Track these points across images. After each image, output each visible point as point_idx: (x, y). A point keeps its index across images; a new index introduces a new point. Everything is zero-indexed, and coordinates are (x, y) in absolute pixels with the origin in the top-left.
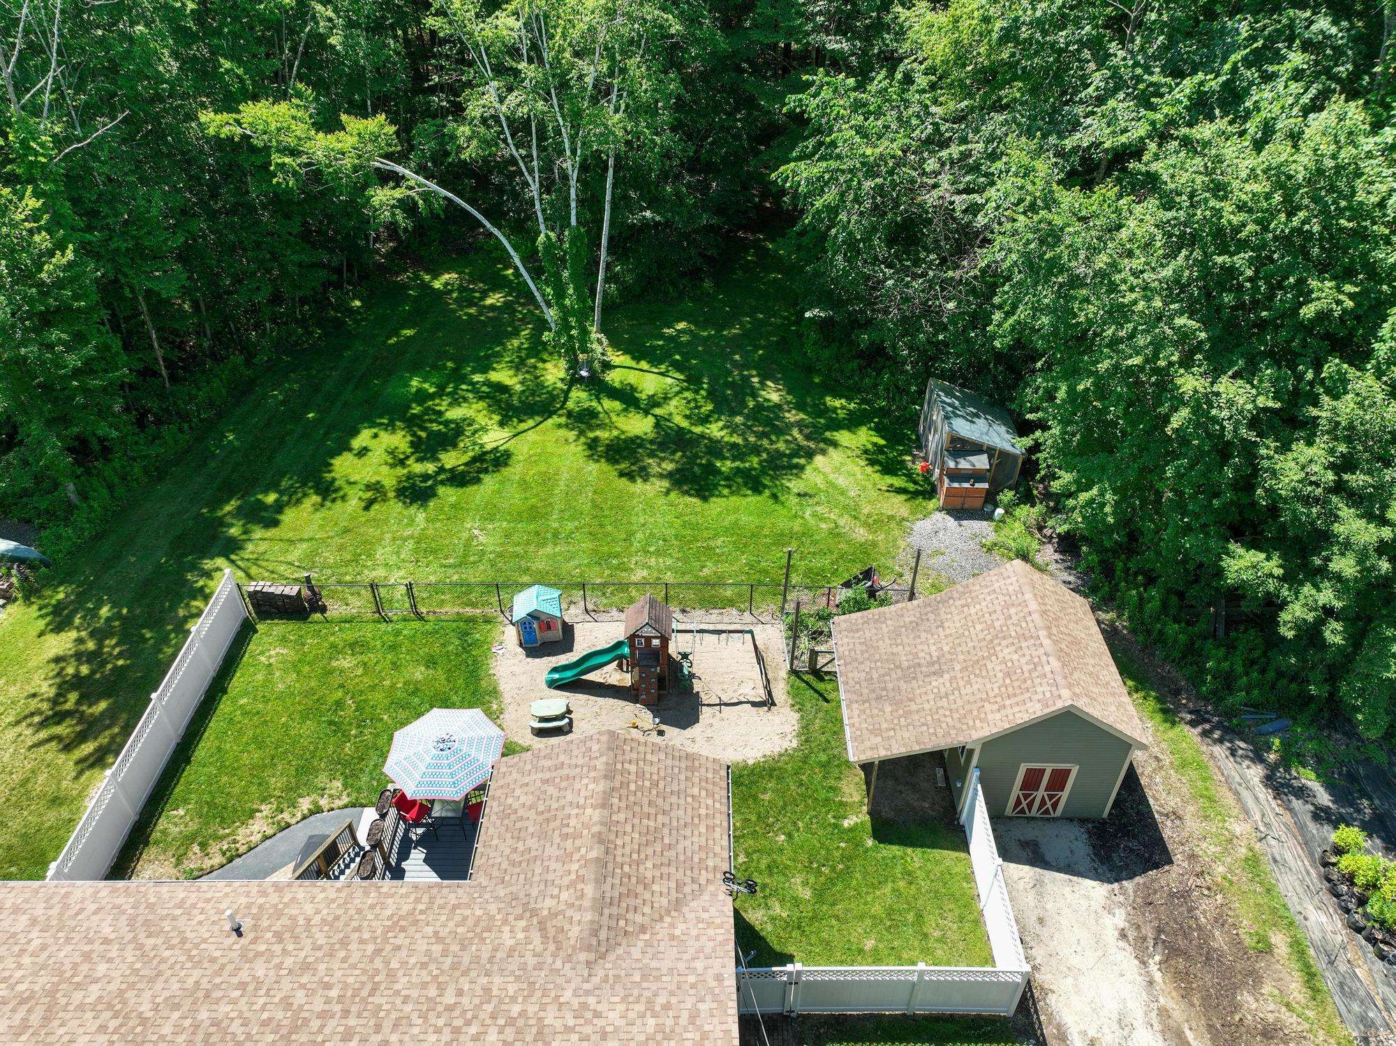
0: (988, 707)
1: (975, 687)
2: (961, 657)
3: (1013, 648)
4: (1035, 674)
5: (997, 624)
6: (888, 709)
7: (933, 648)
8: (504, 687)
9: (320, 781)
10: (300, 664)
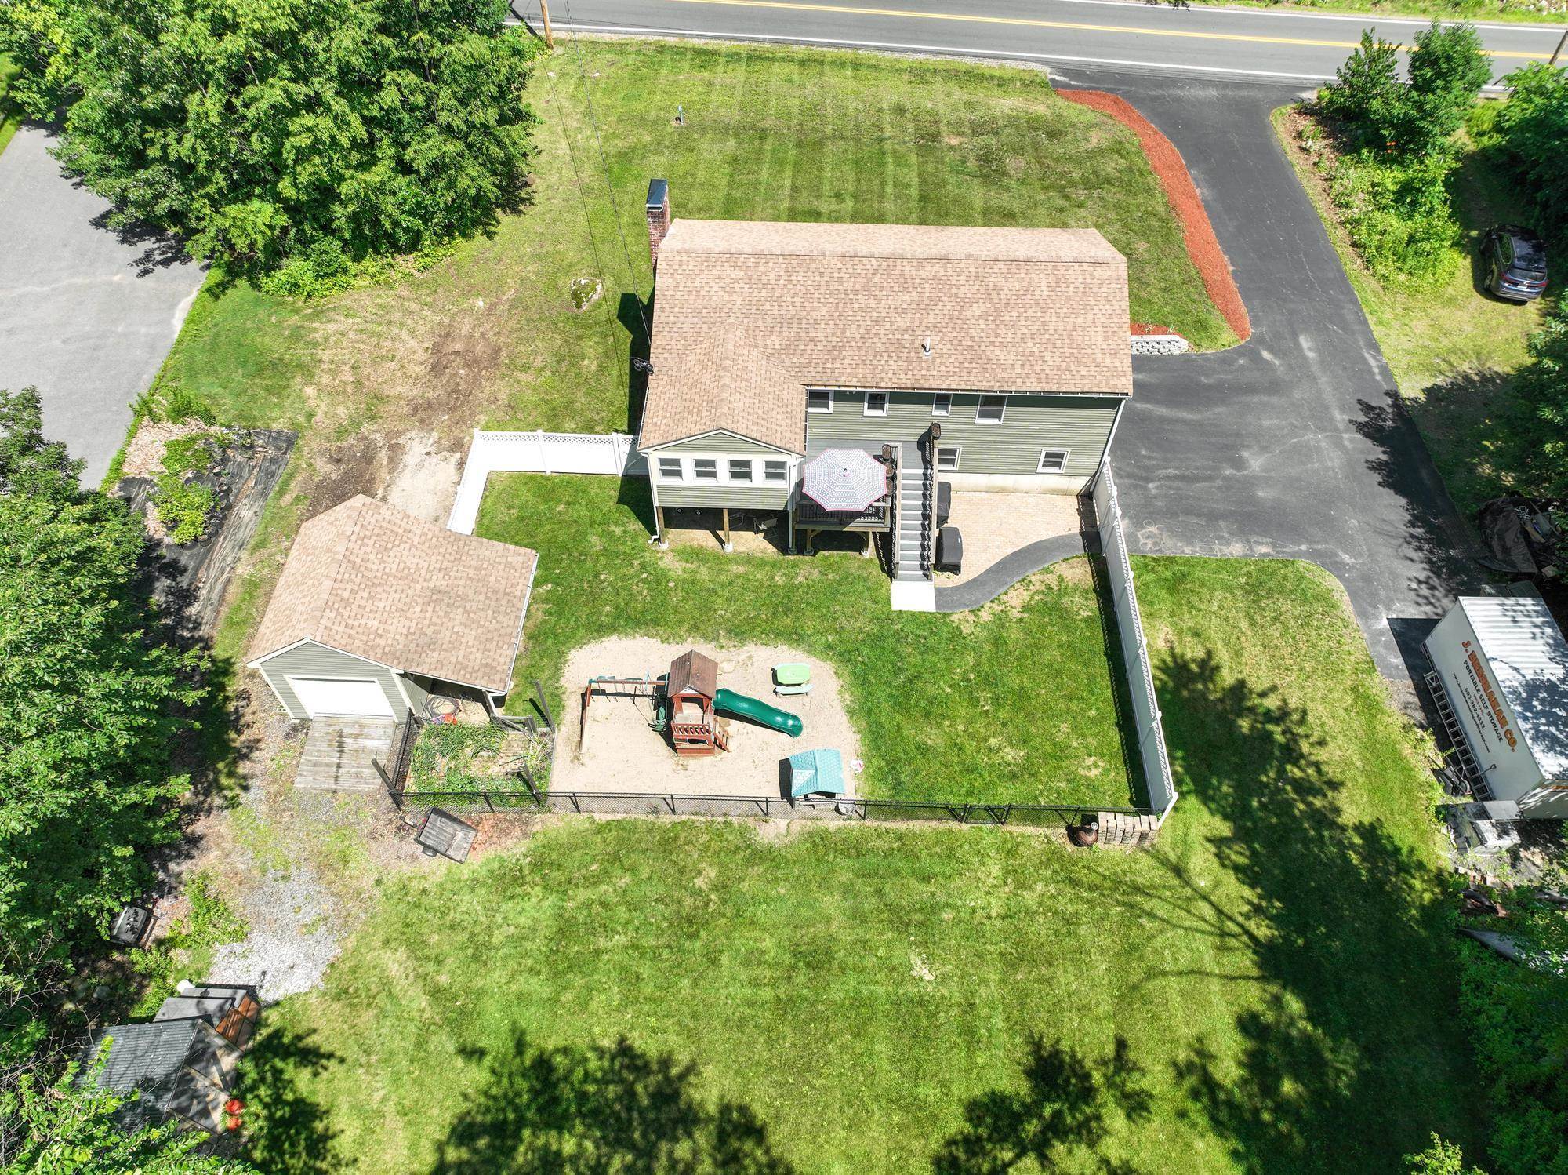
0: (416, 540)
1: (415, 561)
2: (411, 592)
3: (369, 565)
4: (368, 533)
5: (365, 594)
6: (492, 579)
7: (428, 615)
8: (843, 719)
9: (983, 634)
10: (1060, 753)
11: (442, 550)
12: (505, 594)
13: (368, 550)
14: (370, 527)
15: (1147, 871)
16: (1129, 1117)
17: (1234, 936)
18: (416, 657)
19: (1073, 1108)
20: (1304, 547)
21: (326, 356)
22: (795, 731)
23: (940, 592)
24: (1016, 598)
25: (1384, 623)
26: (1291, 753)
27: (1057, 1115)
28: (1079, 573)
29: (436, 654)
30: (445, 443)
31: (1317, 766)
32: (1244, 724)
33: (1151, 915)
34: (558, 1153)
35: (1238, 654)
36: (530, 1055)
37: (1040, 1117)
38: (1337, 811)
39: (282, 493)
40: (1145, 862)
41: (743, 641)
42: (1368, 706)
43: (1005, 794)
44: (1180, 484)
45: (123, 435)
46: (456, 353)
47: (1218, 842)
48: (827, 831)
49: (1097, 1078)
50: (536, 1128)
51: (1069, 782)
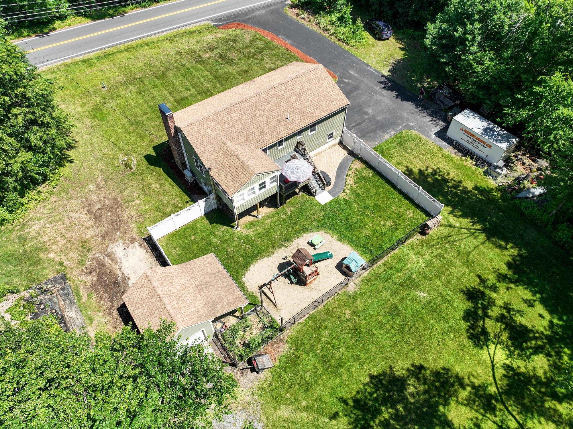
1: (182, 281)
2: (191, 292)
3: (172, 292)
4: (161, 281)
5: (181, 302)
6: (209, 270)
7: (203, 295)
8: (340, 244)
9: (352, 196)
10: (400, 216)
11: (186, 272)
12: (218, 272)
13: (167, 287)
14: (160, 279)
15: (446, 231)
16: (495, 292)
17: (475, 233)
18: (214, 311)
19: (484, 300)
20: (401, 127)
21: (45, 239)
22: (331, 257)
23: (329, 192)
24: (351, 181)
25: (434, 136)
26: (446, 181)
27: (482, 304)
28: (358, 165)
29: (219, 306)
30: (128, 242)
31: (452, 180)
32: (429, 180)
33: (455, 241)
34: (385, 419)
35: (412, 163)
36: (350, 402)
37: (479, 308)
38: (466, 188)
39: (79, 297)
40: (442, 229)
41: (291, 241)
42: (448, 158)
43: (398, 235)
44: (358, 127)
46: (99, 209)
47: (451, 213)
48: (365, 277)
49: (482, 289)
50: (373, 419)
51: (408, 221)
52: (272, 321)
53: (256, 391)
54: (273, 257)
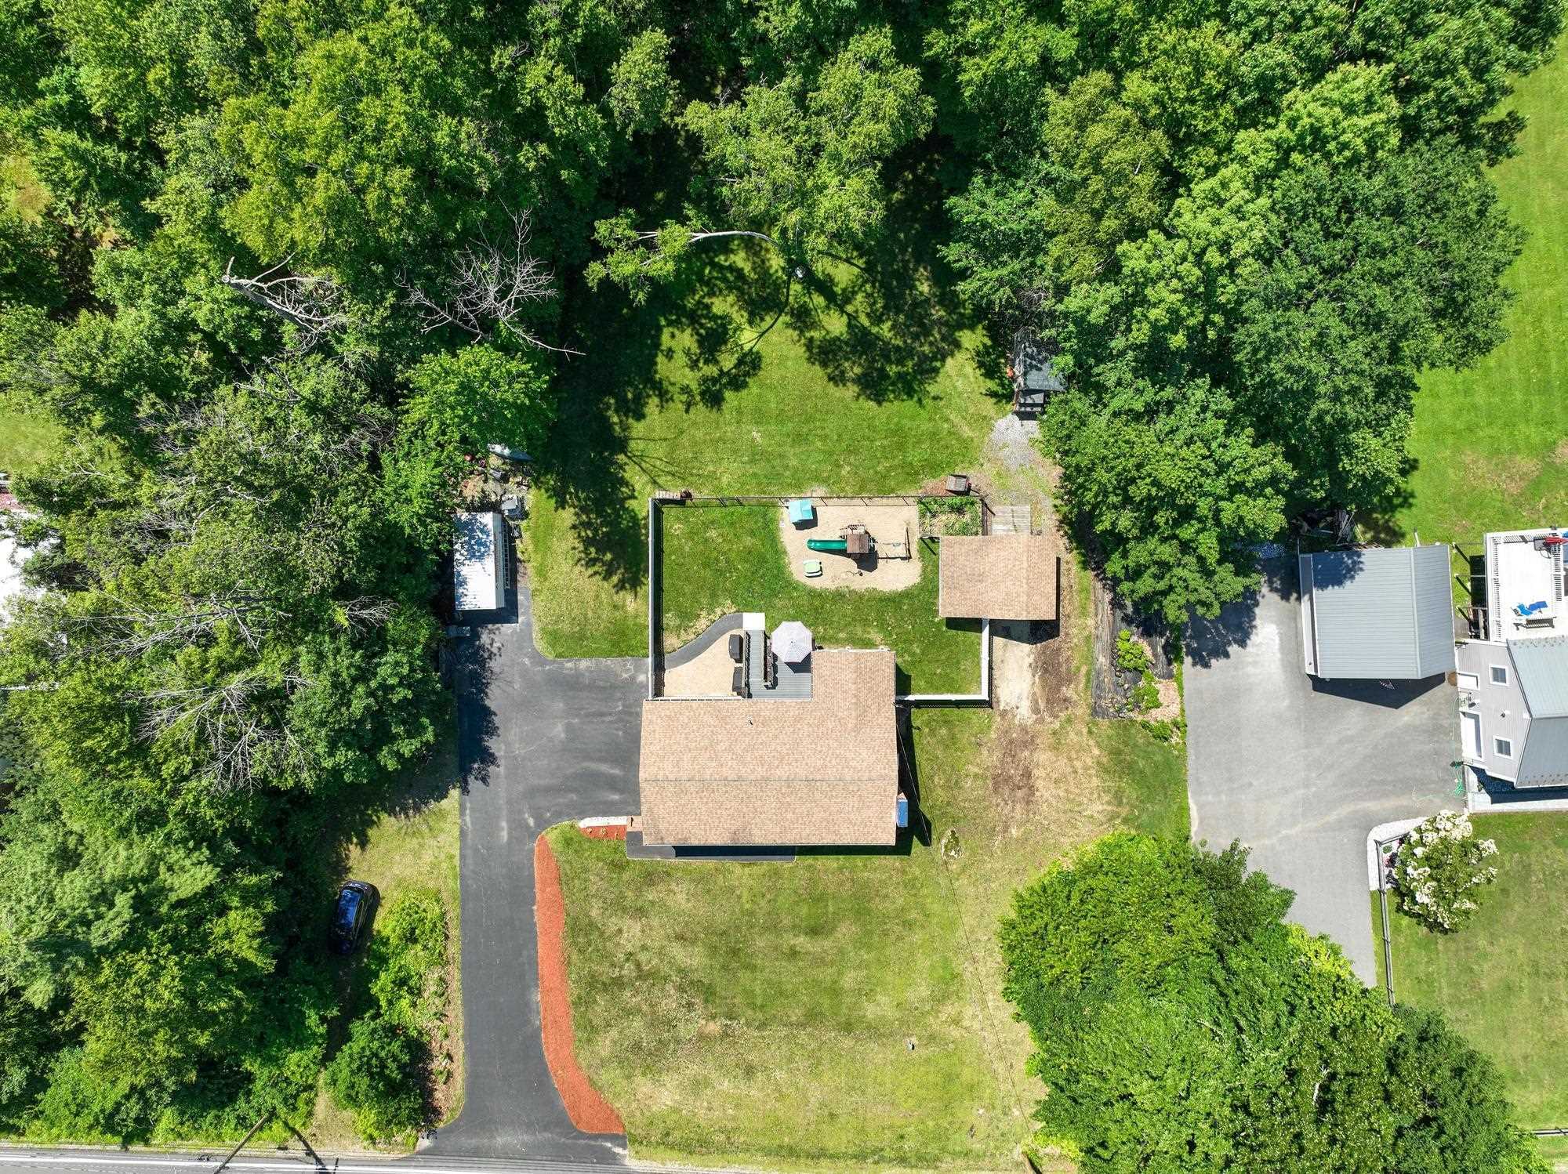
0: (996, 606)
2: (992, 576)
3: (1012, 583)
4: (1016, 600)
6: (958, 595)
7: (982, 567)
8: (788, 549)
9: (721, 600)
10: (691, 534)
12: (948, 587)
17: (635, 456)
18: (981, 545)
20: (547, 668)
21: (1095, 781)
22: (811, 540)
23: (740, 626)
24: (702, 624)
25: (520, 619)
26: (588, 542)
28: (670, 641)
30: (1010, 716)
31: (579, 538)
35: (597, 597)
38: (576, 514)
39: (1088, 674)
41: (837, 591)
42: (542, 573)
43: (717, 513)
44: (605, 710)
45: (1186, 708)
46: (1020, 788)
47: (633, 497)
51: (688, 521)
52: (923, 515)
53: (977, 467)
54: (871, 585)
